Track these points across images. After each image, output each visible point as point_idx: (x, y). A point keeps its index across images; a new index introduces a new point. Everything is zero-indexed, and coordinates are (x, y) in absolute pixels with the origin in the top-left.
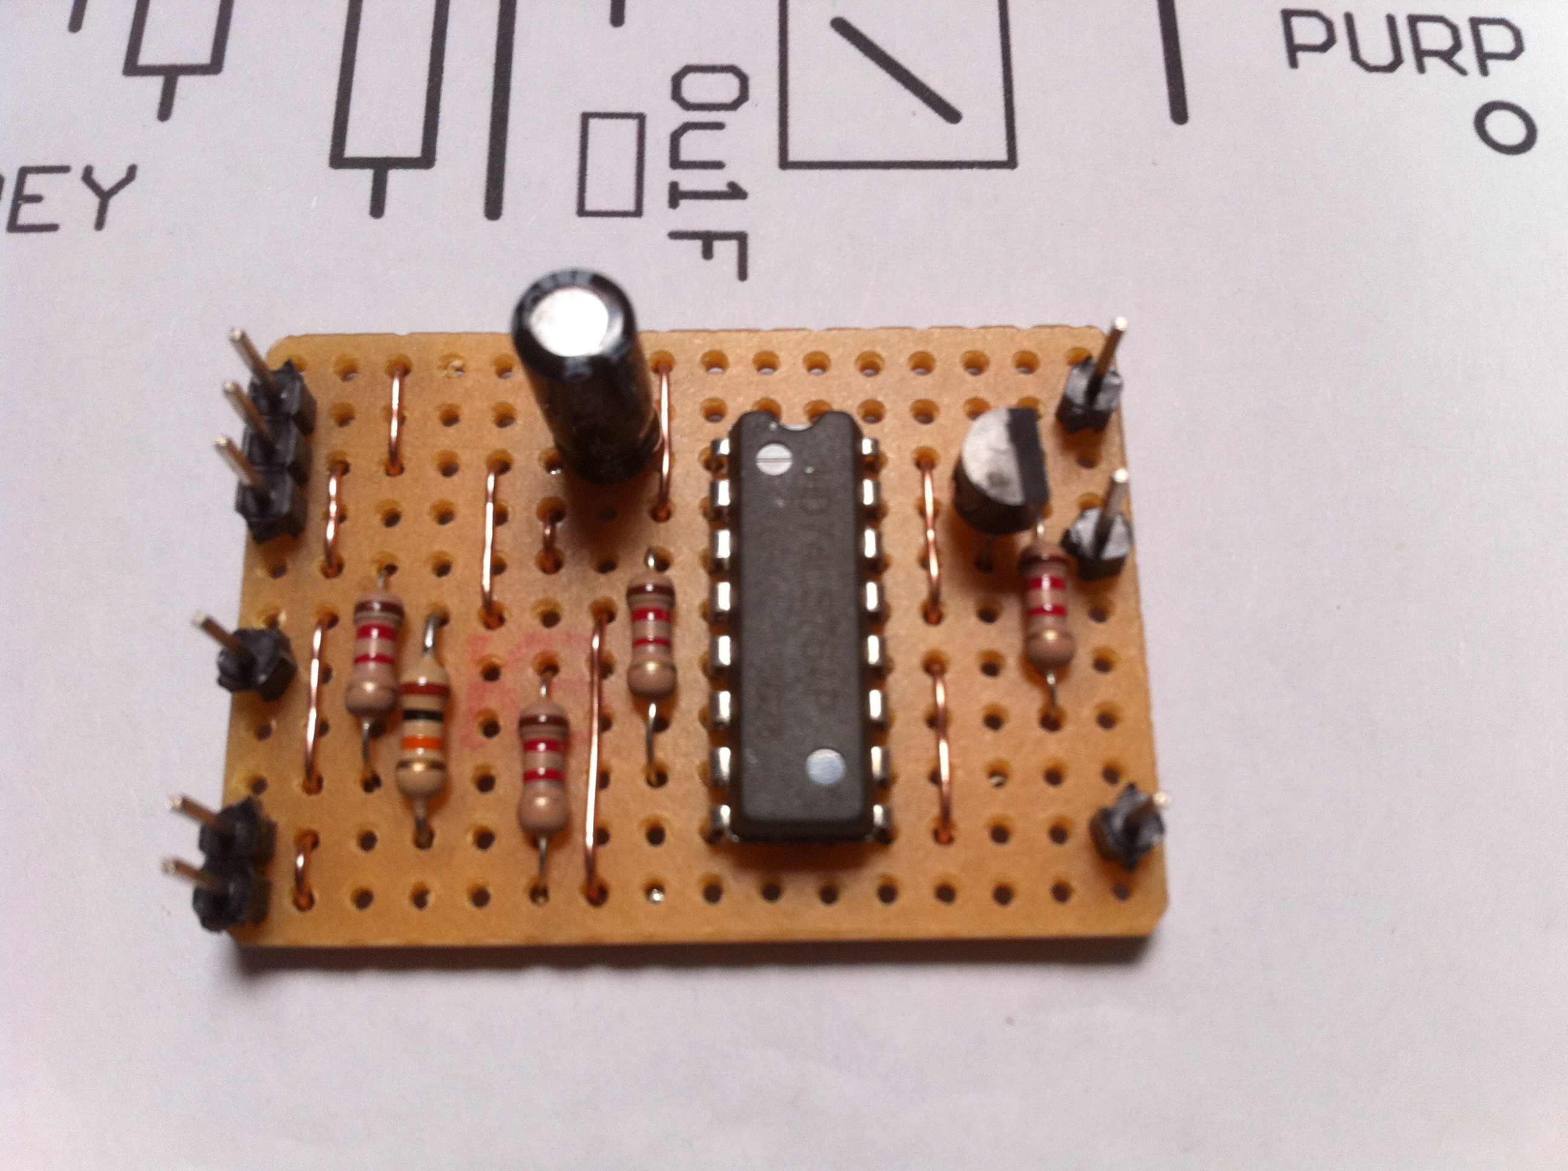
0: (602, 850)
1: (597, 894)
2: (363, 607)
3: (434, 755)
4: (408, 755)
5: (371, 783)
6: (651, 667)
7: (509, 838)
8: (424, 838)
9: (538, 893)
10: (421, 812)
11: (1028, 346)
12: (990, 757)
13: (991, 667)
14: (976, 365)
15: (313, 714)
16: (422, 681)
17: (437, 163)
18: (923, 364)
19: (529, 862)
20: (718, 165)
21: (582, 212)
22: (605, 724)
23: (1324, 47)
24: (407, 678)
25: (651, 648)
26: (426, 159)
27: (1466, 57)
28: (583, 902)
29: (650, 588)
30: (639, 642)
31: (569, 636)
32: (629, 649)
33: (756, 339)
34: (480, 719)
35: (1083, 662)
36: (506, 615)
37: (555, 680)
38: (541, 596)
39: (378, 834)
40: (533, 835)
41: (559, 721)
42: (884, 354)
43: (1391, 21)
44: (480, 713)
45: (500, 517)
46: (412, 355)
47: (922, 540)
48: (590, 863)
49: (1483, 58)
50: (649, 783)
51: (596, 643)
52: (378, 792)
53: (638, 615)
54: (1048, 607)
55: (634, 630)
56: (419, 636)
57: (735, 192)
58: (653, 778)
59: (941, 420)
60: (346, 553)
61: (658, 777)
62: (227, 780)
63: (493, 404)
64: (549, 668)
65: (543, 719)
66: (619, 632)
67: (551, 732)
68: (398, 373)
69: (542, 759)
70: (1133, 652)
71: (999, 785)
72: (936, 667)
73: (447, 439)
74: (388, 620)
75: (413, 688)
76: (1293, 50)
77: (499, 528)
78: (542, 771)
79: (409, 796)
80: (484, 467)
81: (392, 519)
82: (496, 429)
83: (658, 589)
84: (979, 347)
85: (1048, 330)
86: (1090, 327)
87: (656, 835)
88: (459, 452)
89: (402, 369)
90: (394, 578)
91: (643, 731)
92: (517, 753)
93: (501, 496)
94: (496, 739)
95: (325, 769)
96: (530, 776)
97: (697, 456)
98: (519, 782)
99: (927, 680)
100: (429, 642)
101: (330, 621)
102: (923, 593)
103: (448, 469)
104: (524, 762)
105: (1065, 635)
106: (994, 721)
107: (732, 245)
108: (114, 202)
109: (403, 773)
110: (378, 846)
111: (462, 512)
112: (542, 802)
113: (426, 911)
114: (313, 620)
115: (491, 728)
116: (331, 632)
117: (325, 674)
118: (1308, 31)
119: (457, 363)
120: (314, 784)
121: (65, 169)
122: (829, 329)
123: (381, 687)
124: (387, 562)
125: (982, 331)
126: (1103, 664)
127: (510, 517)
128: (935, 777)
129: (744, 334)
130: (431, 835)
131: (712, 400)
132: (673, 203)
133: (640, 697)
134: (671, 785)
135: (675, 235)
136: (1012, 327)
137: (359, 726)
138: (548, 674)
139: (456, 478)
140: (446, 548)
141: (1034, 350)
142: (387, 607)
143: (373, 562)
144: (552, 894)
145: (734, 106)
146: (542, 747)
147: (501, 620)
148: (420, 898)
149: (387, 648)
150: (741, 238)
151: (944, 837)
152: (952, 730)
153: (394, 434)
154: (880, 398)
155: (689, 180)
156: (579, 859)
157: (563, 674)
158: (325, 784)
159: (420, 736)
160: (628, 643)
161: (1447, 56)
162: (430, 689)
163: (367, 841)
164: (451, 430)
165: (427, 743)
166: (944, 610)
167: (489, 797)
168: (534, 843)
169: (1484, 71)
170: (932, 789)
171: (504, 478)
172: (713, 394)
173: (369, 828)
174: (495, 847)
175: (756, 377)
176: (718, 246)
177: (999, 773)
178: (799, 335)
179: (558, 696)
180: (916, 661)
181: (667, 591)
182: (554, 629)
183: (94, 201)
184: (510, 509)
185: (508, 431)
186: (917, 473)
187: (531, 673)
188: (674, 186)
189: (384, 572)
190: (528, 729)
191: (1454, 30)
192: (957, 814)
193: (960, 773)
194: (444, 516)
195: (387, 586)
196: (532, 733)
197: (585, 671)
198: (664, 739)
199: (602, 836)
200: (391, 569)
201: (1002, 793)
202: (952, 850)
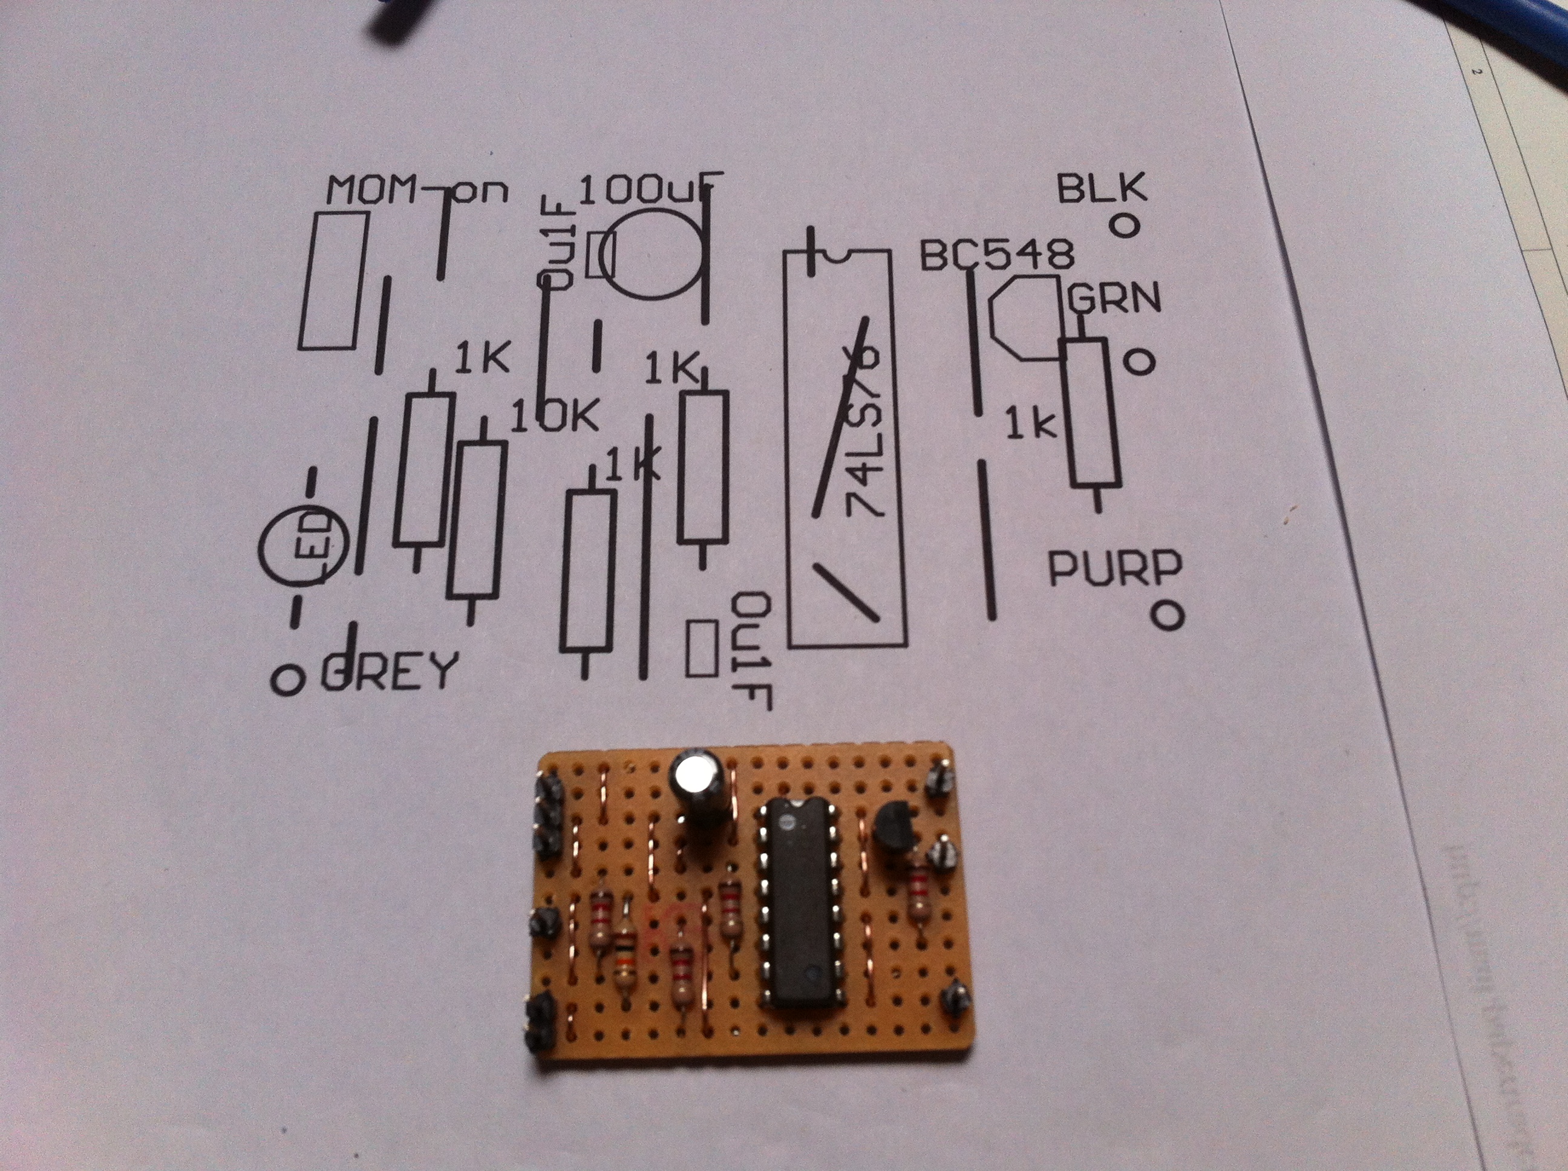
0: (711, 1011)
1: (708, 1032)
2: (594, 895)
3: (631, 968)
4: (619, 968)
5: (600, 980)
6: (731, 923)
7: (666, 1006)
8: (626, 1006)
9: (681, 1032)
10: (625, 994)
11: (912, 753)
12: (893, 963)
13: (893, 918)
14: (885, 763)
15: (572, 948)
16: (624, 932)
17: (614, 649)
18: (859, 763)
19: (675, 1018)
20: (756, 648)
21: (688, 674)
22: (709, 948)
23: (1070, 573)
24: (616, 930)
25: (731, 914)
26: (608, 647)
27: (1150, 575)
28: (701, 1037)
29: (729, 882)
30: (725, 910)
31: (692, 905)
32: (721, 913)
33: (779, 750)
34: (650, 947)
35: (939, 915)
36: (661, 895)
37: (685, 928)
38: (677, 885)
39: (605, 1004)
40: (678, 1006)
41: (688, 951)
42: (840, 757)
43: (1109, 554)
44: (650, 944)
45: (656, 846)
46: (611, 761)
47: (858, 856)
48: (705, 1016)
49: (1159, 573)
50: (731, 978)
51: (704, 909)
52: (603, 984)
53: (724, 897)
54: (918, 891)
55: (723, 904)
56: (622, 908)
57: (765, 663)
58: (733, 976)
59: (868, 792)
60: (583, 864)
61: (736, 975)
62: (532, 979)
63: (650, 786)
65: (681, 949)
66: (715, 904)
67: (684, 957)
68: (604, 771)
69: (681, 969)
70: (961, 910)
71: (897, 977)
72: (866, 919)
73: (629, 805)
74: (606, 902)
75: (619, 936)
76: (1054, 574)
77: (656, 851)
78: (681, 975)
79: (619, 987)
80: (647, 819)
81: (603, 846)
82: (651, 800)
83: (733, 884)
84: (887, 753)
85: (922, 744)
86: (943, 742)
87: (735, 1003)
88: (635, 812)
89: (604, 768)
90: (607, 879)
91: (727, 953)
92: (669, 966)
93: (656, 834)
94: (658, 958)
95: (579, 973)
96: (676, 978)
97: (749, 812)
98: (670, 978)
99: (862, 925)
100: (626, 911)
101: (578, 899)
102: (860, 881)
103: (629, 820)
104: (672, 970)
105: (927, 904)
106: (894, 945)
107: (764, 692)
108: (449, 673)
109: (616, 977)
110: (605, 1010)
111: (638, 842)
112: (682, 990)
113: (629, 1041)
114: (570, 899)
115: (655, 951)
116: (579, 905)
117: (577, 927)
118: (1063, 563)
119: (631, 765)
121: (420, 654)
122: (814, 745)
123: (605, 935)
124: (602, 869)
125: (889, 745)
126: (948, 917)
127: (662, 845)
128: (866, 973)
129: (772, 748)
130: (630, 1005)
131: (757, 783)
132: (734, 669)
133: (726, 938)
134: (741, 979)
135: (735, 687)
136: (903, 743)
137: (595, 953)
138: (682, 925)
139: (633, 826)
140: (629, 861)
141: (914, 755)
142: (605, 895)
143: (596, 869)
144: (687, 1032)
145: (764, 615)
146: (681, 963)
147: (658, 898)
148: (626, 1035)
149: (606, 916)
150: (769, 688)
151: (871, 1003)
152: (874, 951)
153: (603, 803)
154: (839, 781)
155: (742, 657)
156: (699, 1016)
157: (689, 923)
158: (579, 980)
159: (625, 958)
160: (720, 910)
161: (1138, 574)
162: (628, 936)
163: (600, 1008)
164: (630, 800)
165: (627, 962)
166: (870, 890)
167: (656, 986)
168: (678, 1009)
169: (1158, 582)
170: (864, 979)
171: (658, 825)
172: (758, 780)
173: (601, 1001)
174: (659, 1011)
175: (778, 771)
176: (757, 692)
177: (897, 971)
178: (799, 748)
179: (687, 937)
180: (857, 916)
181: (737, 885)
182: (683, 902)
183: (438, 672)
184: (661, 841)
185: (657, 800)
186: (857, 819)
187: (673, 925)
188: (734, 660)
189: (601, 874)
190: (674, 954)
191: (1144, 558)
192: (876, 992)
193: (878, 972)
194: (628, 845)
195: (604, 883)
196: (676, 957)
197: (700, 922)
198: (738, 956)
199: (710, 1004)
200: (604, 873)
201: (899, 981)
202: (875, 1010)
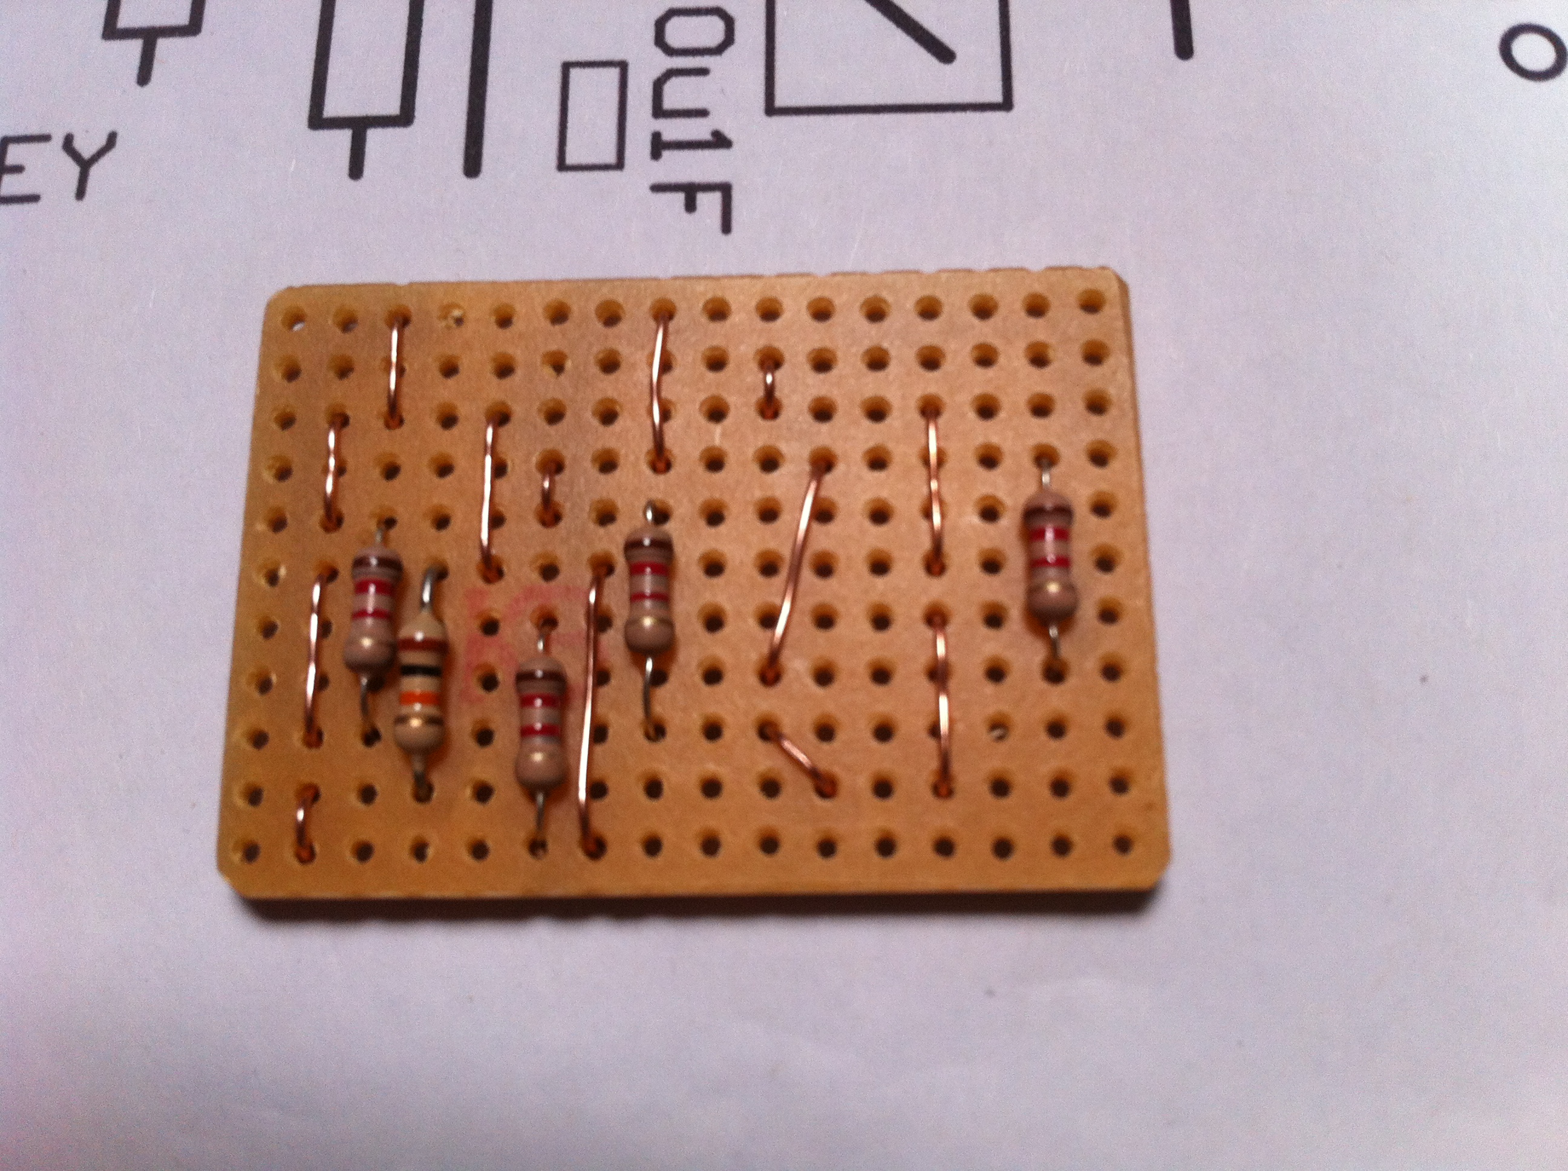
0: (597, 805)
1: (594, 847)
2: (361, 562)
3: (432, 710)
4: (404, 710)
5: (371, 737)
6: (648, 622)
7: (507, 792)
8: (423, 791)
9: (536, 846)
10: (418, 766)
11: (1038, 288)
12: (992, 710)
13: (994, 618)
14: (983, 310)
15: (312, 670)
16: (419, 636)
17: (416, 121)
18: (929, 310)
19: (527, 815)
20: (702, 113)
21: (562, 166)
22: (602, 677)
24: (404, 633)
25: (648, 604)
26: (405, 117)
28: (580, 855)
29: (647, 542)
30: (637, 597)
31: (568, 589)
32: (628, 603)
33: (759, 285)
34: (479, 673)
35: (1088, 612)
36: (505, 569)
37: (554, 634)
38: (539, 549)
39: (378, 788)
40: (530, 789)
41: (556, 677)
42: (890, 299)
44: (478, 667)
45: (499, 470)
46: (412, 305)
47: (925, 490)
48: (584, 818)
50: (648, 736)
51: (592, 598)
52: (378, 746)
53: (635, 570)
54: (1051, 558)
55: (631, 585)
56: (418, 591)
57: (720, 141)
58: (652, 732)
59: (947, 366)
60: (345, 507)
61: (656, 731)
62: (229, 733)
63: (492, 354)
64: (547, 622)
65: (539, 673)
66: (618, 584)
67: (547, 688)
68: (396, 325)
69: (538, 714)
70: (1140, 603)
71: (1001, 738)
72: (937, 619)
73: (447, 391)
74: (385, 575)
75: (410, 644)
77: (498, 482)
78: (538, 726)
79: (408, 751)
80: (484, 419)
81: (391, 471)
82: (495, 380)
83: (655, 543)
84: (988, 290)
85: (1060, 272)
86: (1103, 268)
87: (654, 788)
88: (458, 404)
89: (401, 320)
90: (393, 533)
91: (640, 685)
92: (515, 708)
93: (501, 448)
94: (495, 694)
95: (325, 723)
96: (527, 732)
97: (697, 407)
98: (515, 735)
99: (928, 633)
100: (426, 597)
101: (329, 576)
102: (926, 544)
103: (448, 420)
104: (522, 717)
105: (1069, 588)
106: (996, 673)
107: (716, 197)
108: (95, 171)
109: (400, 729)
110: (378, 799)
111: (461, 465)
112: (538, 757)
113: (426, 864)
114: (312, 574)
115: (489, 682)
116: (331, 587)
117: (325, 628)
119: (457, 313)
120: (314, 737)
121: (45, 138)
122: (834, 274)
123: (378, 643)
124: (387, 515)
125: (992, 274)
126: (1109, 615)
127: (509, 469)
128: (934, 730)
129: (747, 281)
130: (430, 789)
131: (714, 349)
132: (656, 154)
133: (637, 652)
134: (669, 739)
135: (657, 188)
136: (1022, 269)
137: (358, 681)
138: (546, 629)
139: (455, 430)
140: (445, 501)
141: (1046, 294)
142: (383, 562)
143: (372, 515)
144: (551, 846)
145: (719, 50)
146: (538, 702)
147: (500, 574)
148: (419, 851)
149: (385, 603)
150: (725, 190)
151: (944, 791)
152: (952, 684)
153: (393, 386)
154: (885, 345)
155: (672, 129)
156: (574, 814)
157: (562, 628)
158: (326, 738)
159: (418, 691)
160: (626, 597)
162: (426, 645)
163: (368, 794)
164: (451, 382)
165: (423, 699)
166: (947, 562)
167: (488, 751)
168: (531, 796)
170: (931, 743)
171: (504, 431)
172: (716, 342)
173: (369, 781)
174: (493, 801)
175: (760, 324)
176: (702, 198)
177: (999, 726)
178: (803, 281)
179: (556, 650)
180: (918, 613)
181: (664, 545)
182: (553, 584)
183: (74, 170)
184: (509, 463)
185: (507, 382)
186: (922, 422)
187: (529, 628)
188: (656, 137)
189: (383, 527)
190: (525, 685)
192: (956, 767)
193: (960, 727)
194: (444, 469)
195: (385, 540)
196: (530, 689)
197: (583, 624)
198: (662, 693)
199: (597, 789)
200: (389, 523)
201: (1003, 747)
202: (951, 804)
